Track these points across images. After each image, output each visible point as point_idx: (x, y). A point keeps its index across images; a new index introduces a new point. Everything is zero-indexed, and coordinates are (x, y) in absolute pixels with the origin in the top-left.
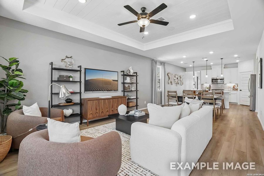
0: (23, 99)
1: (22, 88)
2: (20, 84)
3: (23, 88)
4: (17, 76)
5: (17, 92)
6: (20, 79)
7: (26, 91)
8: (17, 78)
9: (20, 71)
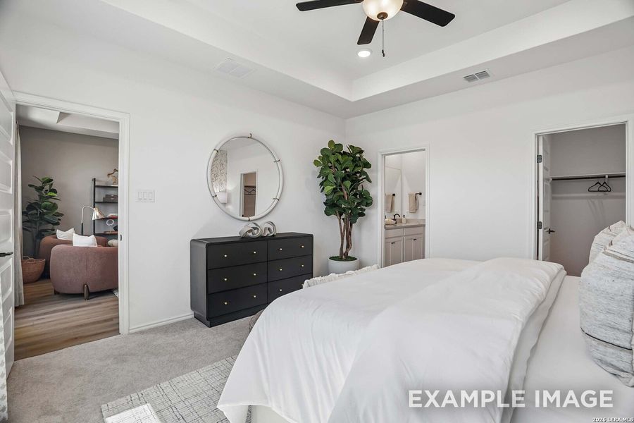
0: (58, 224)
1: (56, 211)
2: (55, 206)
3: (58, 211)
4: (51, 197)
5: (51, 215)
6: (54, 201)
7: (62, 215)
8: (51, 200)
9: (55, 191)
